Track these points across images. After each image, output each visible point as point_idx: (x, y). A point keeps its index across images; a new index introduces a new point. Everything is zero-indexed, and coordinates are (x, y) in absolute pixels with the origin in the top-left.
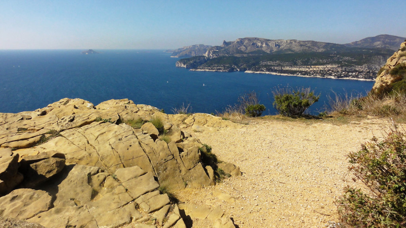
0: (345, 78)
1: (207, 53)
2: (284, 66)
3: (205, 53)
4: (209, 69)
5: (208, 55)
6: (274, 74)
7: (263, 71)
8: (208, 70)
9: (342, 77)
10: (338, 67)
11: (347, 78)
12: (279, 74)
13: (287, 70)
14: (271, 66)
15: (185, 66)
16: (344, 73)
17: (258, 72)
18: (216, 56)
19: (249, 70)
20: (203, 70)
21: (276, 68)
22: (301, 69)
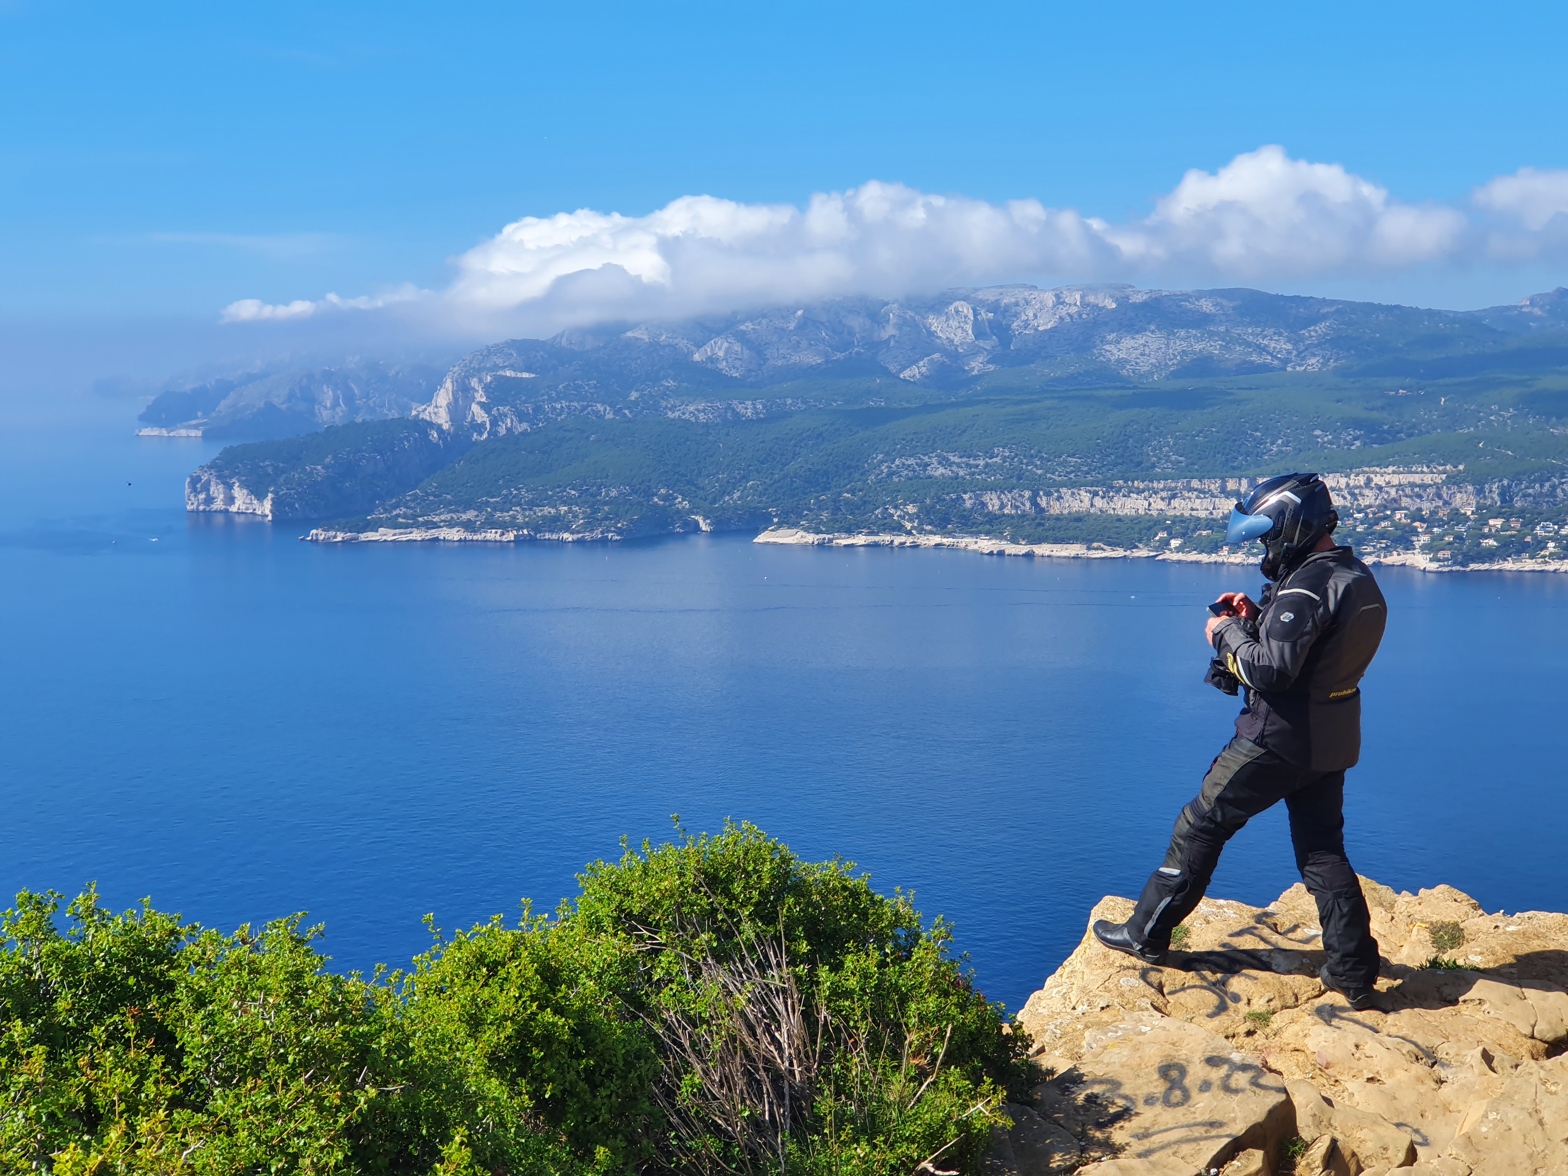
0: (1509, 565)
1: (443, 398)
2: (1051, 488)
3: (427, 398)
4: (469, 526)
5: (457, 411)
6: (986, 544)
7: (898, 528)
8: (454, 534)
9: (1490, 555)
10: (1454, 480)
11: (1528, 564)
12: (1022, 549)
13: (1078, 518)
14: (957, 484)
15: (266, 507)
16: (1497, 523)
17: (860, 540)
18: (522, 417)
19: (788, 521)
20: (416, 535)
21: (992, 502)
22: (1181, 507)
